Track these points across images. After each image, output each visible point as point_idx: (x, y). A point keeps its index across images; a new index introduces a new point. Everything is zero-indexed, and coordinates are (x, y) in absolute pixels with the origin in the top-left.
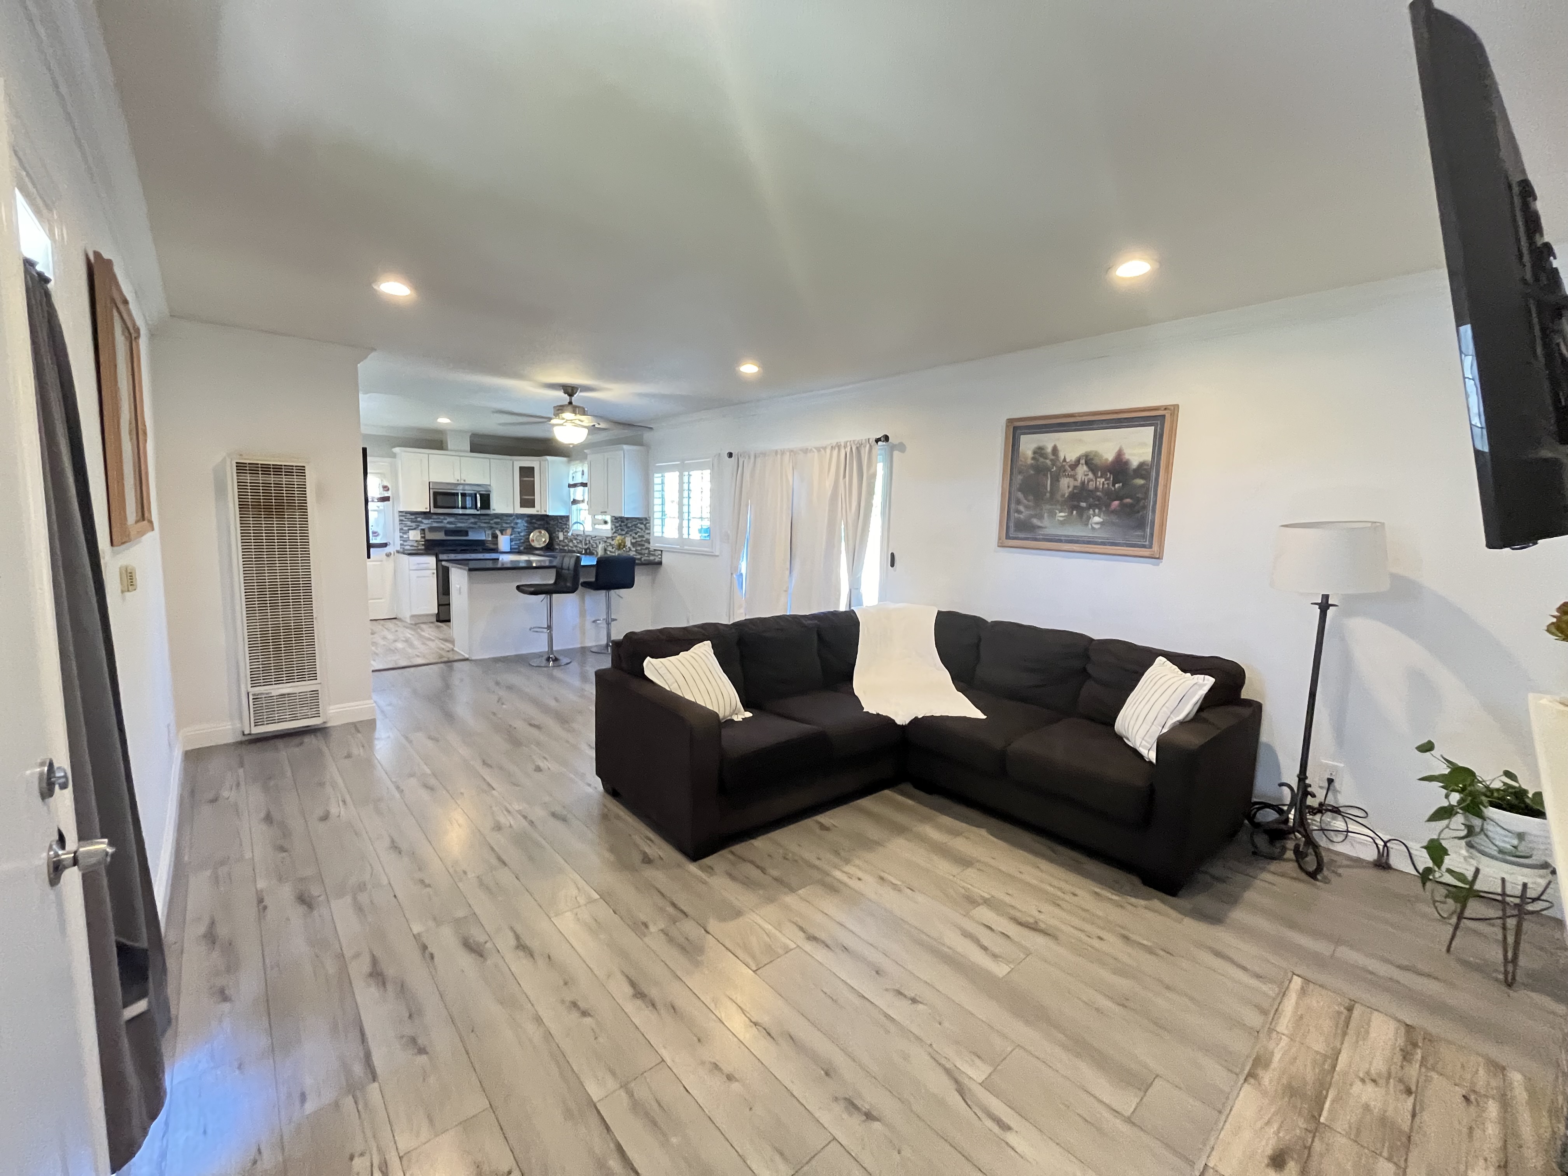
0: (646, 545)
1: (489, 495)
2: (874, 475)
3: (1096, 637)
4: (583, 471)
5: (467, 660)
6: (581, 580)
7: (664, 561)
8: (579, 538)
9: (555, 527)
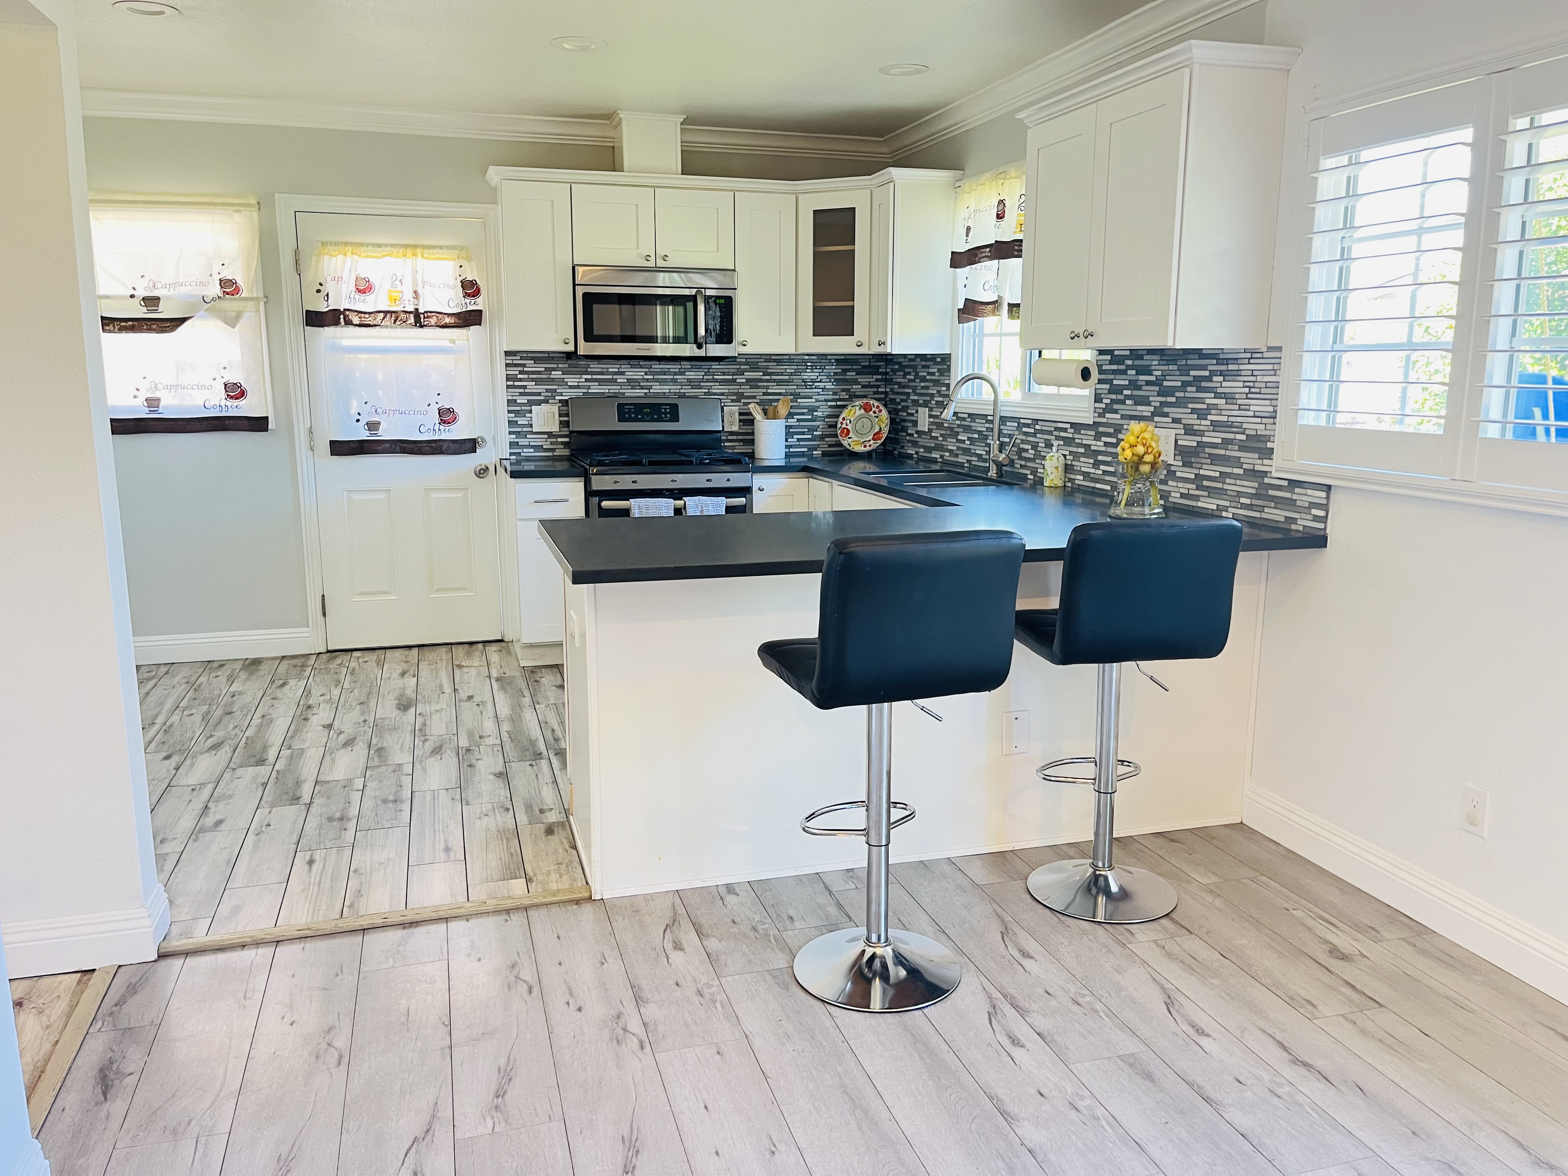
0: (1250, 459)
1: (728, 300)
7: (1332, 532)
9: (907, 390)
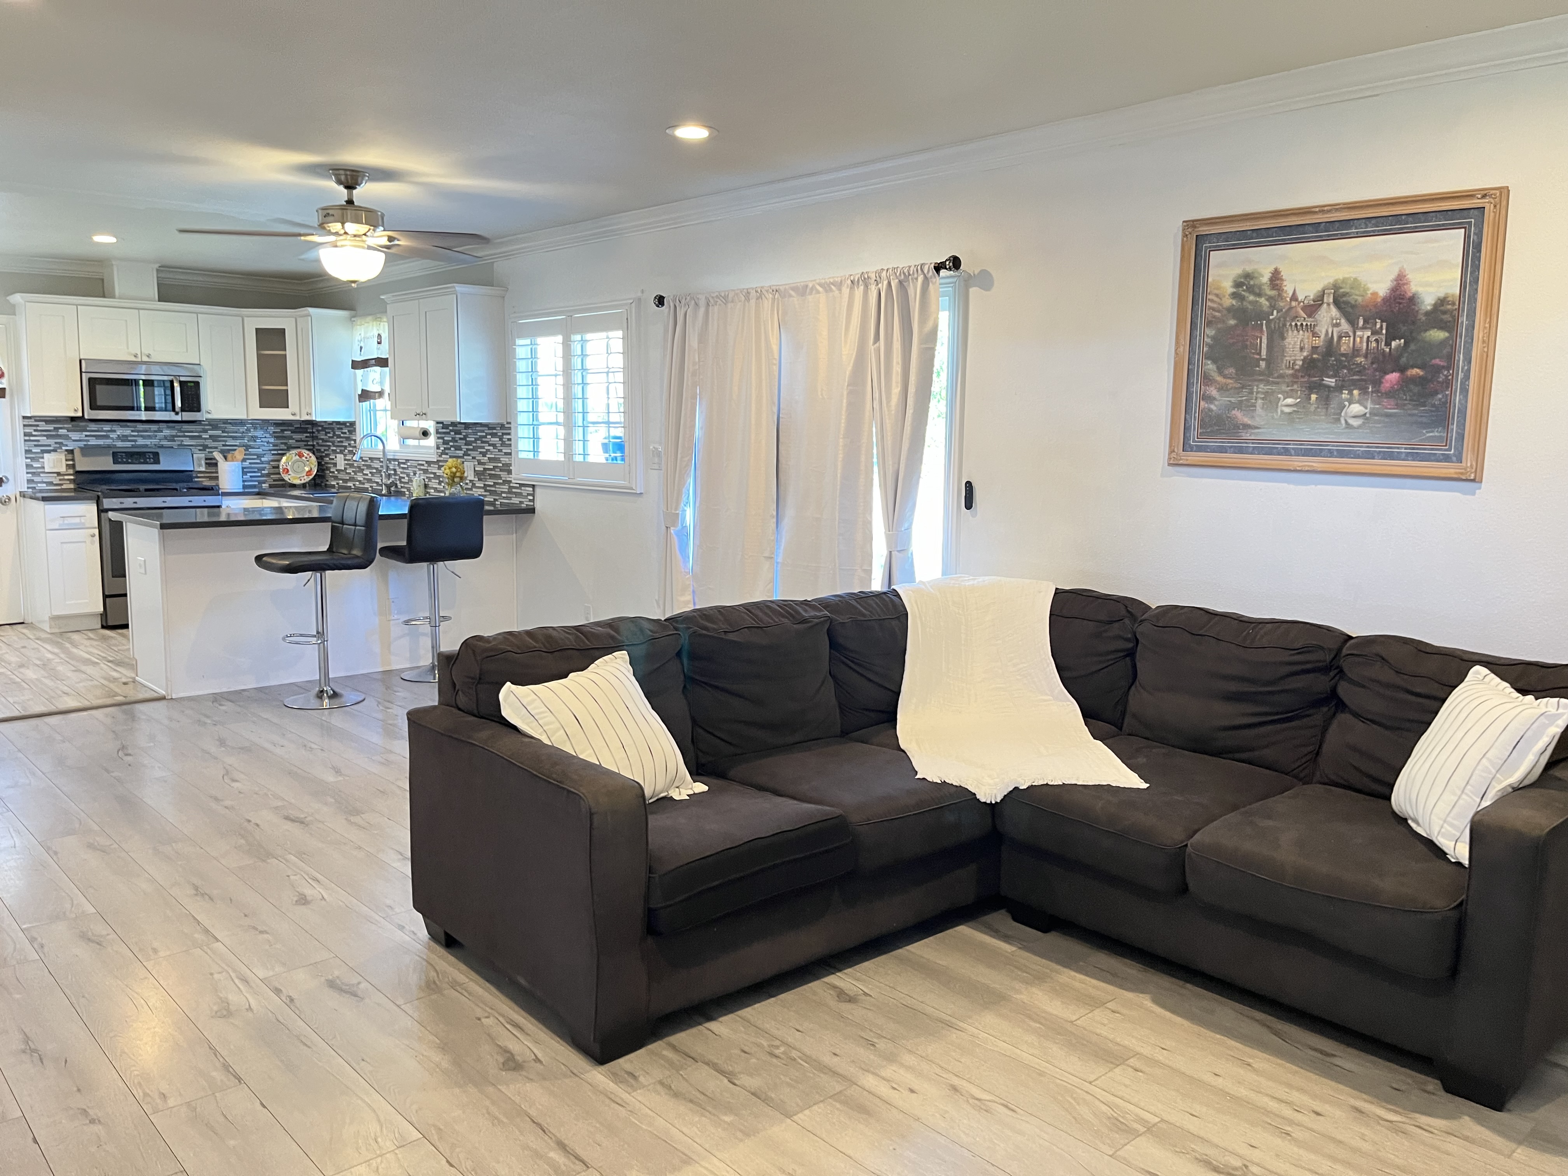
0: (504, 475)
1: (197, 384)
2: (931, 337)
3: (1355, 631)
4: (379, 336)
5: (163, 698)
6: (380, 545)
7: (538, 506)
8: (376, 464)
9: (328, 444)
